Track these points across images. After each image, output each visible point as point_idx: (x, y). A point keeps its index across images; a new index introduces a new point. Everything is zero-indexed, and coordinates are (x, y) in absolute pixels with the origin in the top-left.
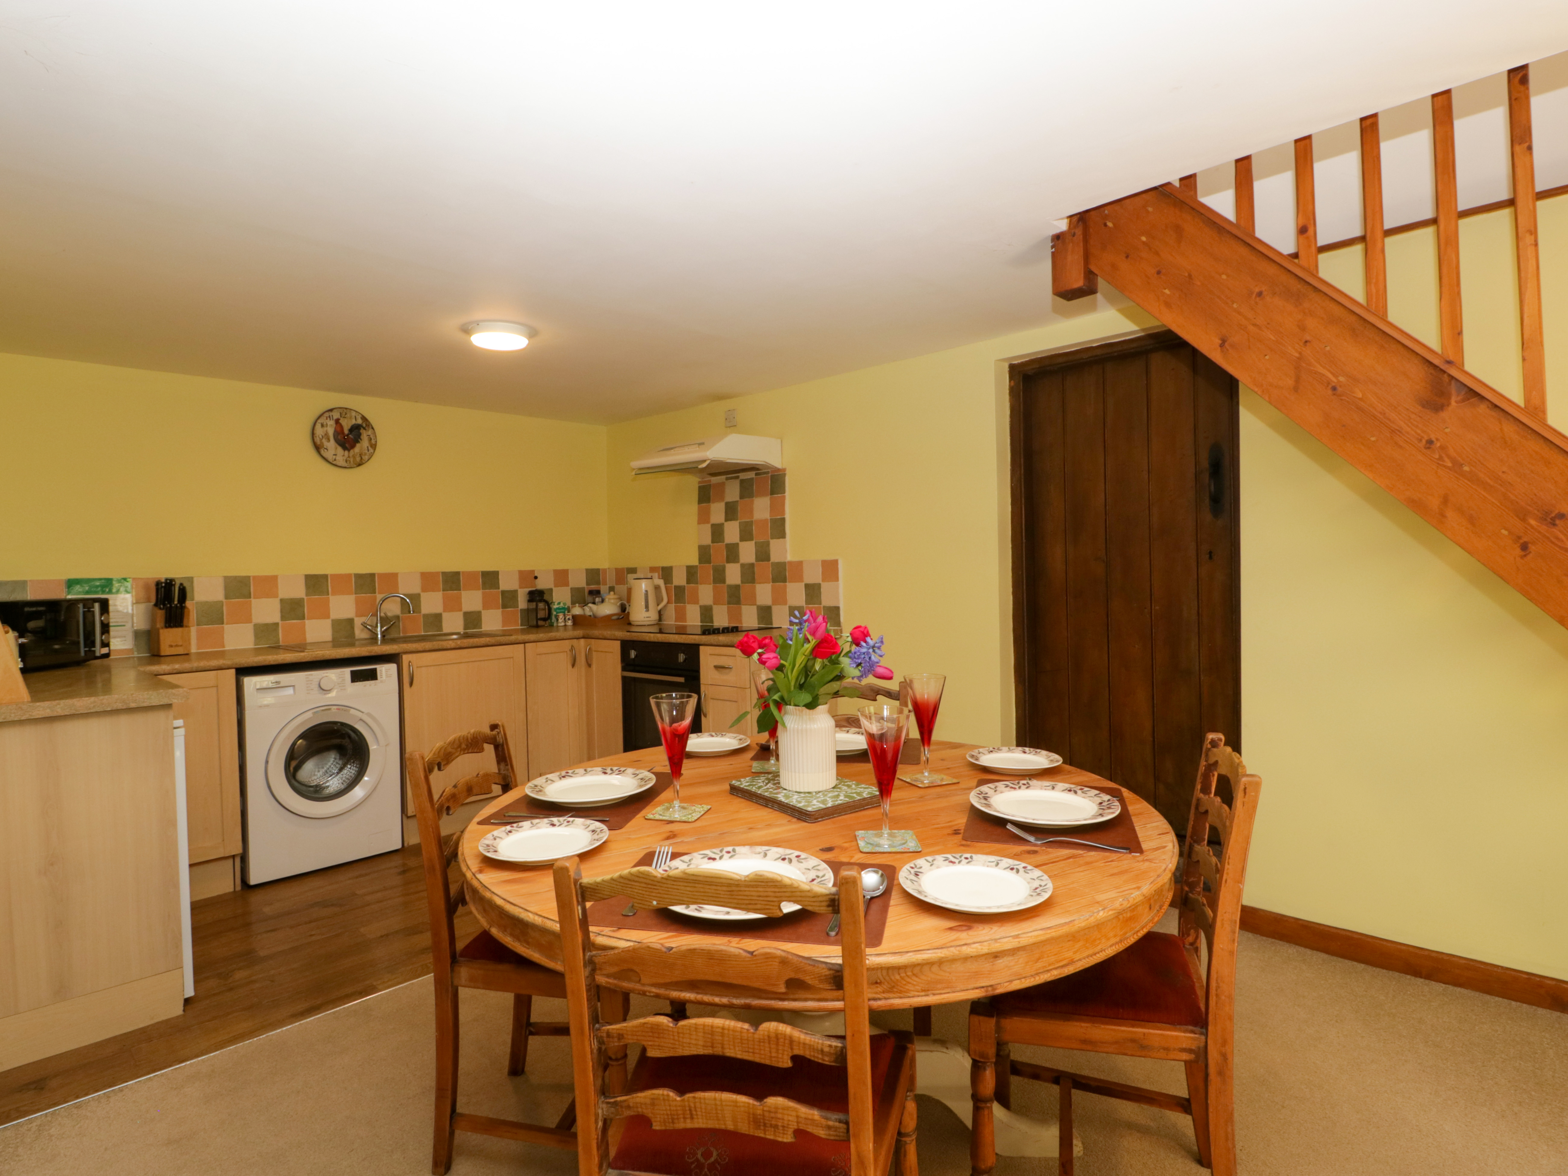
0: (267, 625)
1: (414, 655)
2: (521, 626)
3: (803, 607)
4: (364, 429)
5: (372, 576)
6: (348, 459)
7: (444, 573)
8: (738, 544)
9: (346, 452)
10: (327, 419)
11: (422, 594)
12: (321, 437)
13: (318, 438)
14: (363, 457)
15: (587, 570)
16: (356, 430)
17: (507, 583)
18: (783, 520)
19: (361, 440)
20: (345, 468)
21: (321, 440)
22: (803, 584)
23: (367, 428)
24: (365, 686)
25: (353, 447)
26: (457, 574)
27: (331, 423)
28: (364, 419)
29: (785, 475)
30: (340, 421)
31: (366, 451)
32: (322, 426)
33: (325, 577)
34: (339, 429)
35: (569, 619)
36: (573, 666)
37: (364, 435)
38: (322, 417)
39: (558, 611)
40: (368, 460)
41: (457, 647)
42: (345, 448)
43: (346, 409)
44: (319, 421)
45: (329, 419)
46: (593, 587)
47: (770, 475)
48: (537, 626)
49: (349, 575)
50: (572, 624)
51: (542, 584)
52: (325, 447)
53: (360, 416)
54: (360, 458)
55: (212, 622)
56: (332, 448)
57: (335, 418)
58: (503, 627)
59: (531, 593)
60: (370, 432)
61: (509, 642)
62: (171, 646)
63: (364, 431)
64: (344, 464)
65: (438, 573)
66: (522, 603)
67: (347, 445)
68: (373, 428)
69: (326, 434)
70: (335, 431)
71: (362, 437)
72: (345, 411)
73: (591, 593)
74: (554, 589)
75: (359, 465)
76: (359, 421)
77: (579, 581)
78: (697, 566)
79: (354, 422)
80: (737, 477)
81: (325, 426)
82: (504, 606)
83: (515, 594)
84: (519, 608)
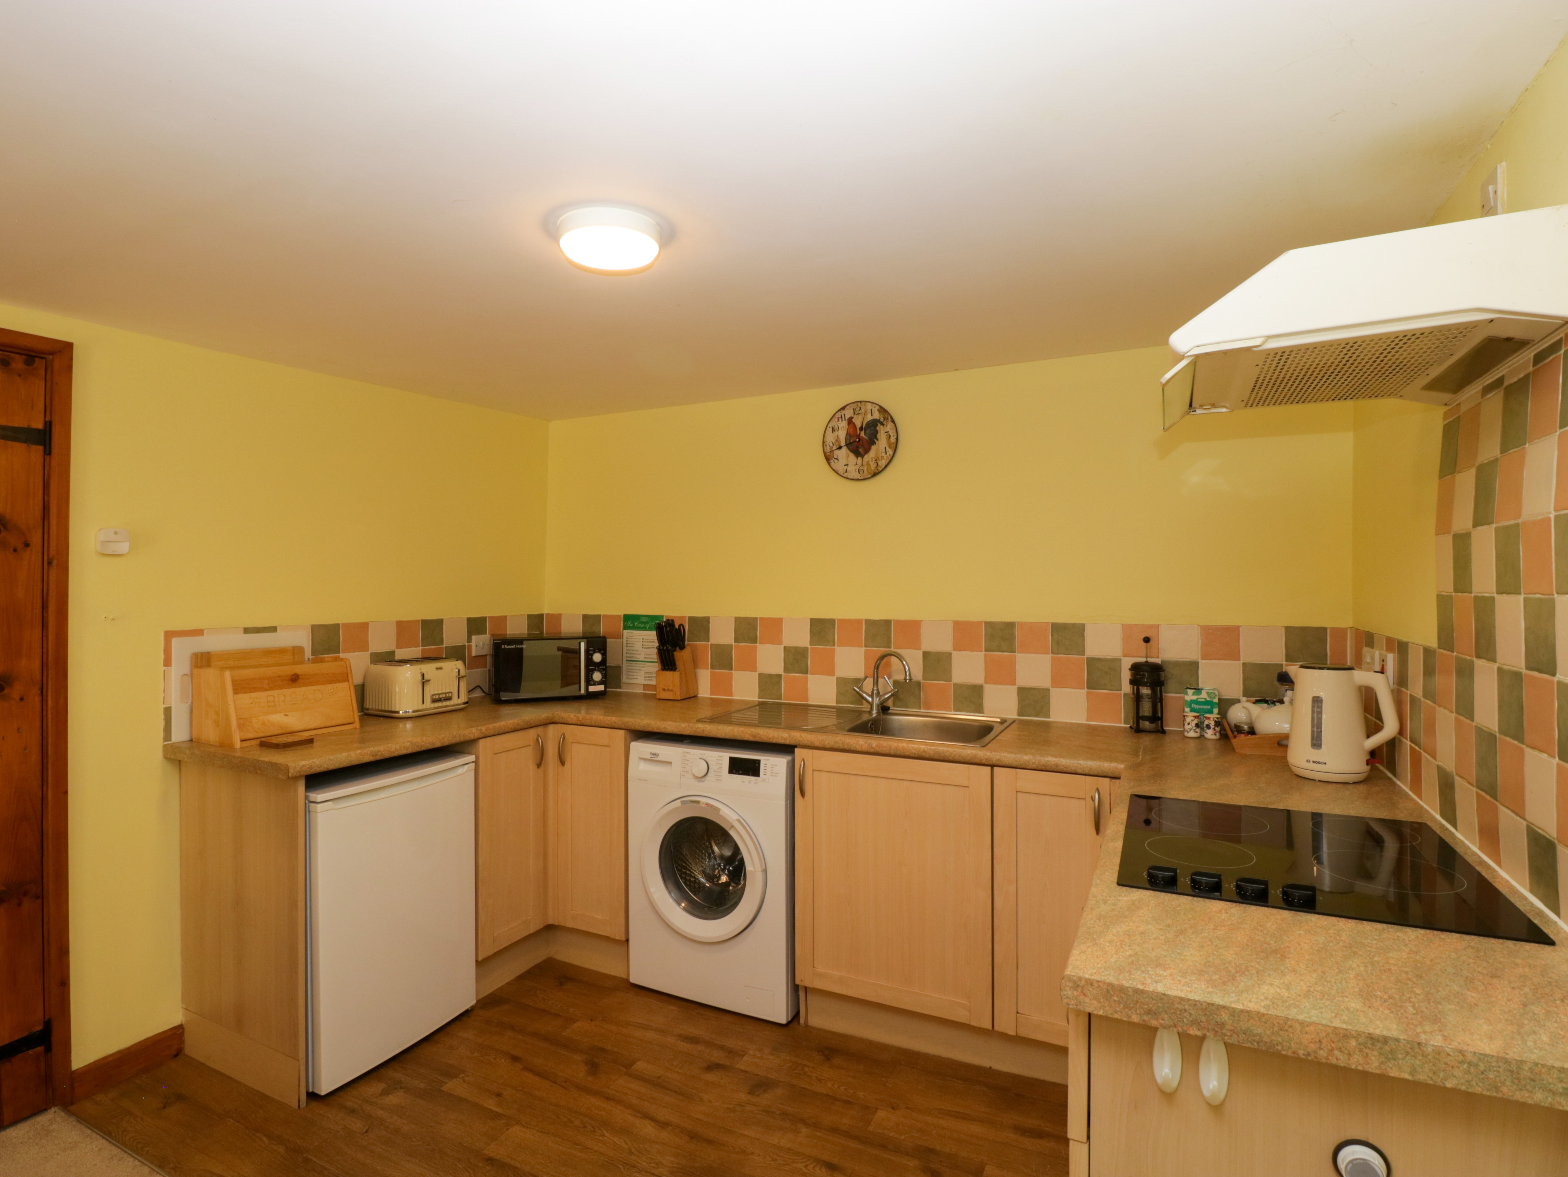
0: (770, 676)
2: (1125, 723)
4: (882, 424)
5: (887, 623)
6: (861, 468)
7: (988, 624)
8: (1493, 601)
9: (860, 459)
10: (838, 421)
11: (955, 654)
12: (831, 445)
13: (828, 446)
14: (879, 464)
15: (1289, 630)
16: (872, 427)
19: (877, 440)
20: (858, 480)
21: (831, 448)
23: (885, 423)
24: (743, 782)
25: (867, 451)
26: (1010, 625)
27: (844, 424)
28: (882, 410)
31: (884, 454)
32: (833, 430)
33: (831, 622)
34: (851, 431)
35: (1208, 727)
36: (1097, 829)
37: (882, 431)
38: (834, 419)
39: (1194, 706)
40: (886, 466)
41: (872, 751)
43: (861, 402)
44: (830, 425)
45: (840, 420)
49: (859, 622)
51: (1168, 651)
52: (836, 457)
53: (877, 407)
54: (875, 464)
56: (844, 457)
57: (847, 417)
59: (1136, 668)
60: (889, 427)
61: (961, 759)
62: (664, 690)
63: (882, 426)
64: (856, 475)
65: (980, 623)
66: (1124, 684)
67: (860, 450)
68: (893, 421)
69: (838, 440)
70: (848, 434)
71: (878, 436)
72: (858, 405)
73: (1277, 679)
74: (1202, 663)
75: (875, 475)
76: (877, 415)
78: (1437, 650)
79: (869, 418)
80: (1500, 381)
81: (836, 430)
82: (1092, 685)
83: (1113, 665)
84: (1122, 692)
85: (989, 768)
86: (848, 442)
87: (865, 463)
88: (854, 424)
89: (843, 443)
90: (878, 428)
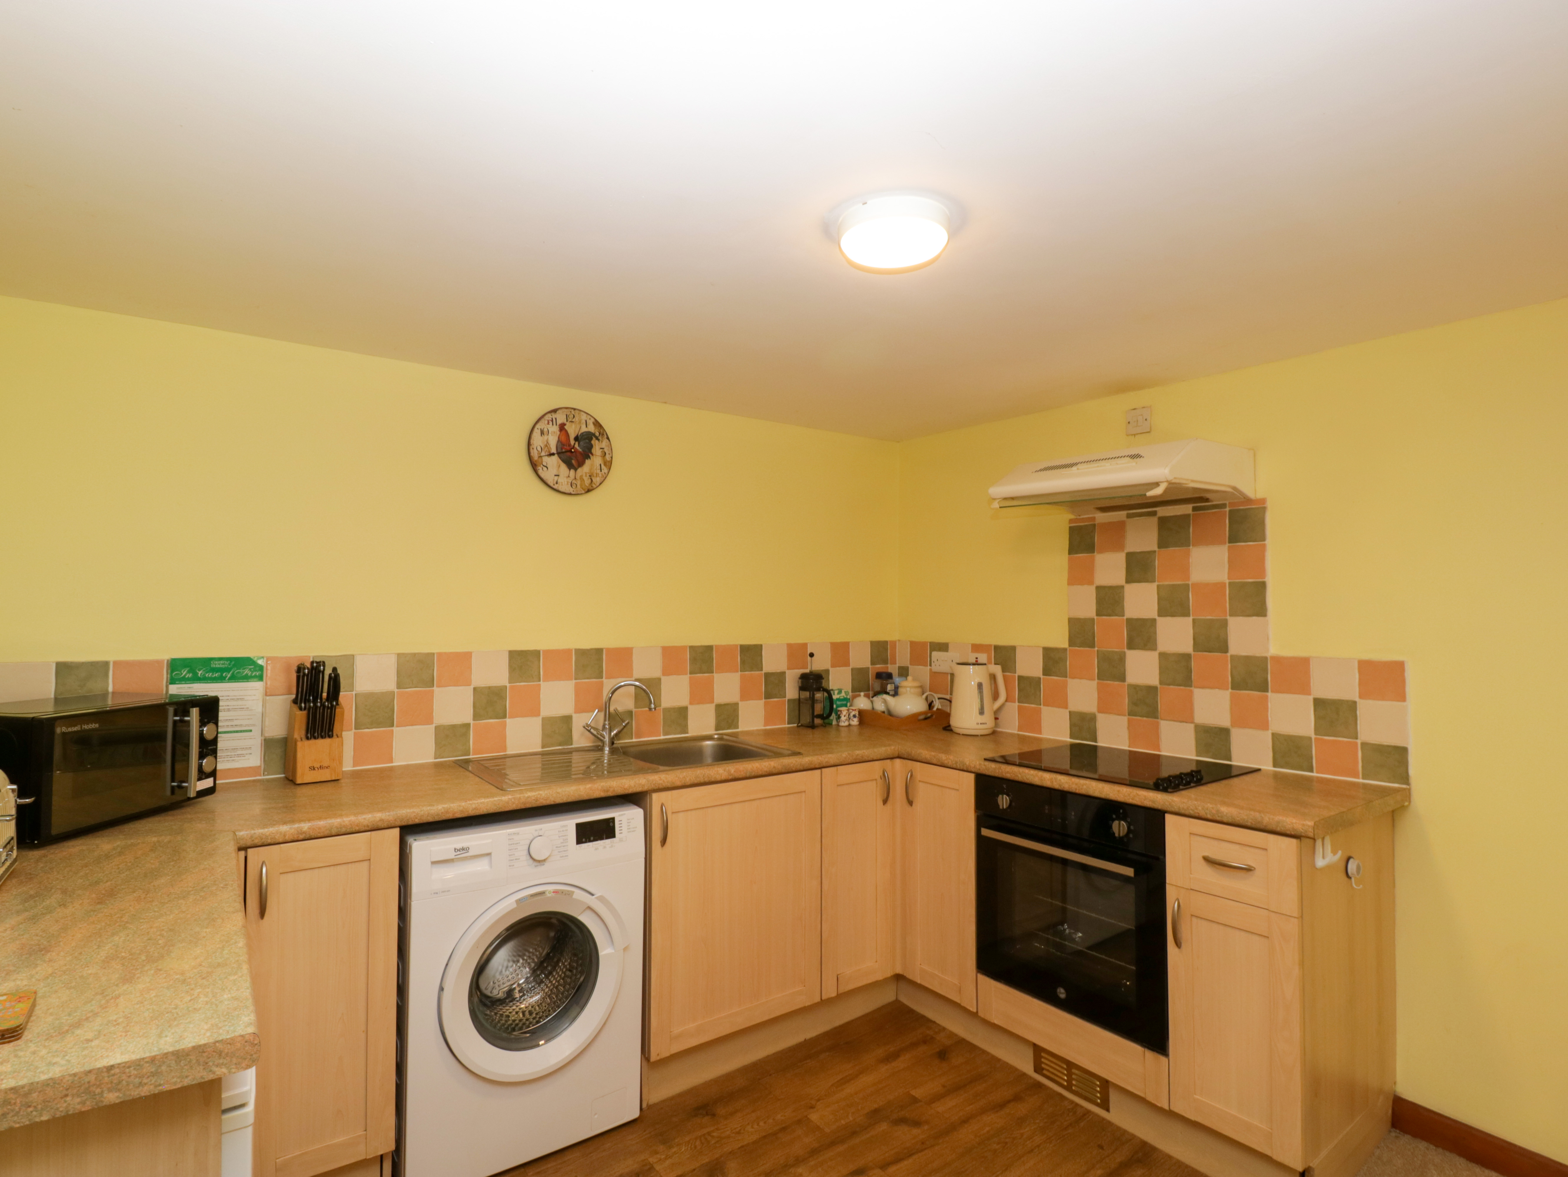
0: (454, 727)
1: (669, 793)
2: (789, 723)
3: (1309, 738)
4: (597, 439)
5: (599, 651)
6: (574, 481)
7: (691, 647)
8: (1152, 620)
9: (572, 471)
10: (548, 424)
11: (664, 679)
12: (539, 449)
13: (535, 450)
14: (593, 480)
15: (872, 643)
16: (586, 439)
17: (773, 662)
18: (1259, 585)
19: (592, 455)
20: (570, 494)
21: (539, 453)
22: (1310, 697)
23: (600, 438)
24: (596, 849)
25: (581, 464)
26: (709, 648)
27: (555, 429)
28: (597, 424)
29: (1263, 508)
30: (566, 427)
31: (599, 471)
32: (542, 433)
33: (536, 654)
34: (563, 438)
35: (854, 716)
36: (885, 801)
37: (597, 447)
38: (543, 420)
39: (839, 703)
40: (600, 484)
42: (570, 466)
43: (575, 409)
44: (538, 426)
45: (551, 423)
46: (880, 667)
47: (1230, 508)
48: (812, 726)
49: (569, 651)
50: (858, 723)
51: (818, 665)
52: (544, 464)
53: (593, 420)
54: (590, 480)
55: (377, 724)
56: (554, 466)
57: (559, 422)
58: (766, 724)
59: (804, 677)
60: (604, 444)
61: (802, 768)
62: (312, 769)
63: (597, 441)
64: (568, 489)
65: (683, 648)
66: (792, 691)
68: (608, 438)
69: (547, 445)
70: (559, 441)
71: (593, 451)
72: (572, 412)
73: (879, 676)
74: (831, 670)
75: (589, 491)
76: (591, 428)
77: (861, 659)
78: (1065, 650)
79: (584, 429)
80: (1153, 513)
81: (545, 433)
82: (768, 696)
83: (782, 677)
84: (787, 699)
86: (559, 450)
87: (578, 477)
88: (566, 431)
89: (554, 450)
90: (593, 442)
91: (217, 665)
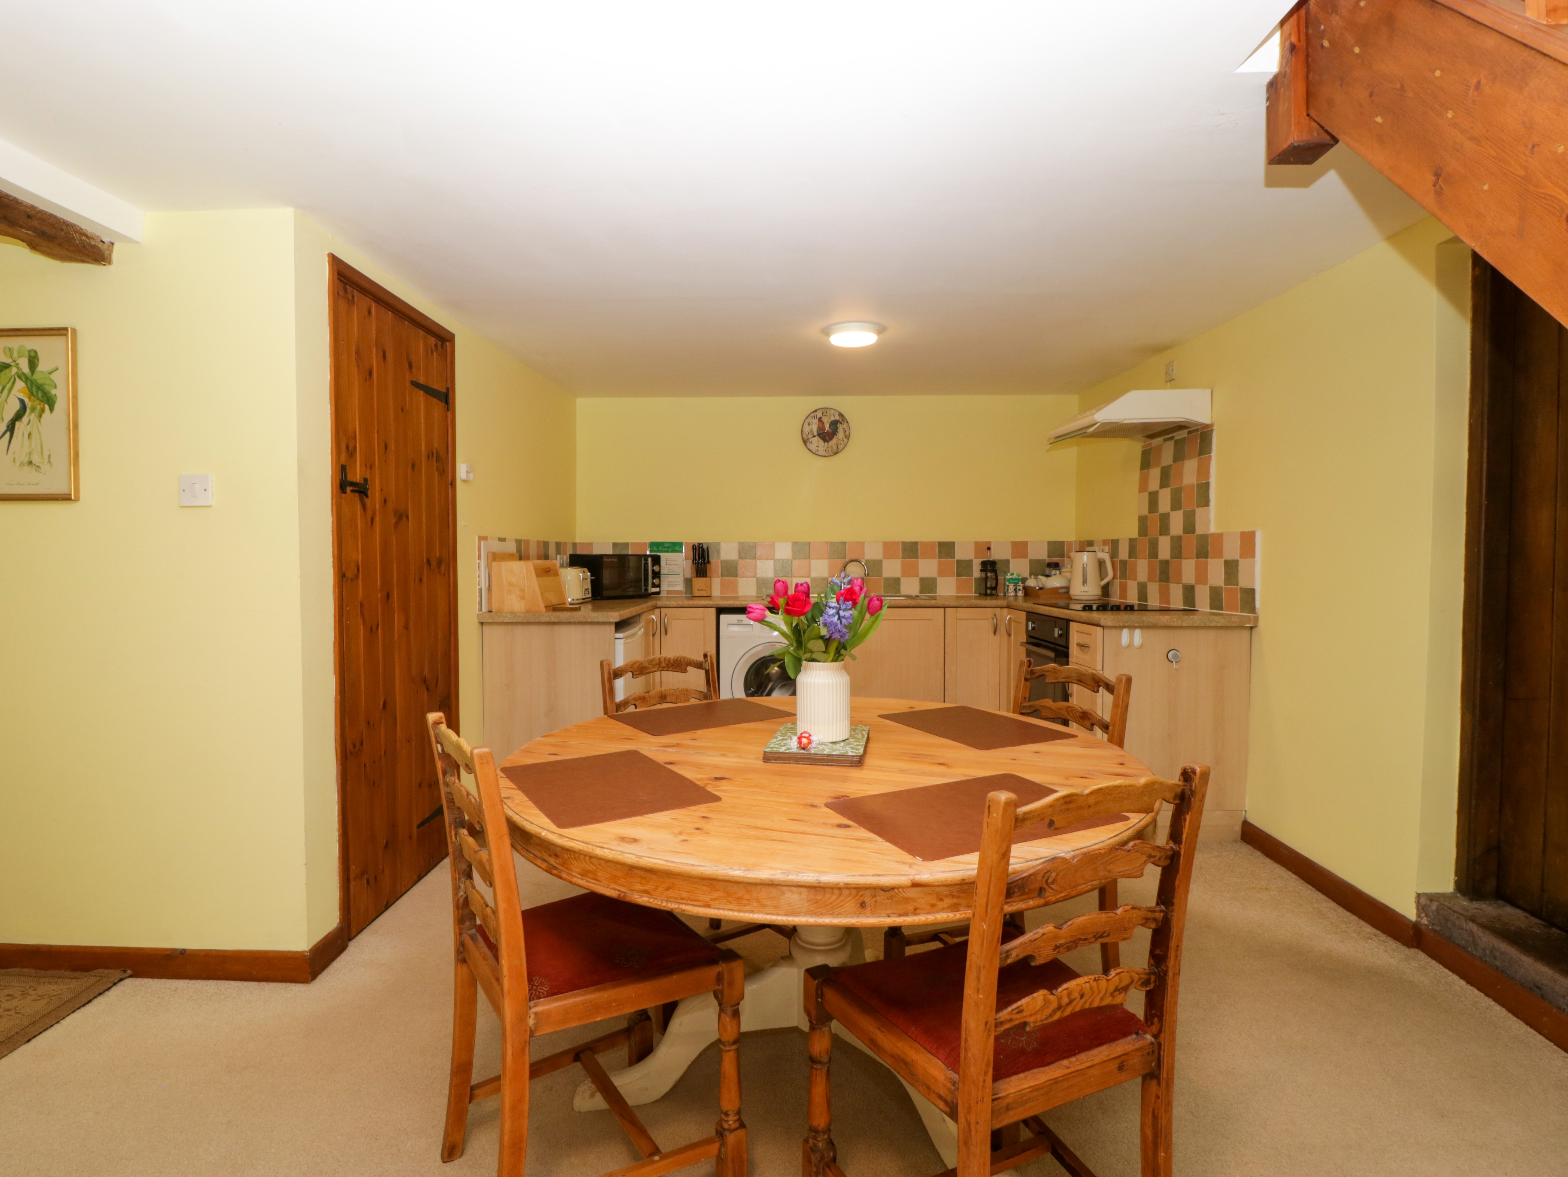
0: (766, 579)
2: (975, 593)
3: (1222, 587)
4: (841, 423)
5: (844, 542)
6: (827, 449)
7: (903, 543)
8: (1168, 514)
9: (826, 443)
11: (884, 561)
12: (807, 433)
13: (805, 434)
14: (839, 447)
15: (1049, 543)
16: (834, 424)
17: (963, 553)
18: (1207, 485)
19: (838, 433)
20: (825, 456)
21: (807, 436)
22: (1223, 560)
23: (843, 422)
25: (831, 439)
26: (916, 543)
27: (816, 421)
28: (841, 415)
29: (1212, 431)
30: (822, 419)
31: (842, 442)
32: (809, 424)
33: (808, 544)
34: (821, 425)
35: (1019, 590)
36: (995, 633)
37: (841, 428)
38: (809, 418)
39: (1011, 581)
40: (843, 449)
42: (825, 440)
43: (827, 408)
44: (806, 421)
45: (813, 418)
46: (1055, 560)
47: (1199, 432)
48: (986, 595)
49: (826, 543)
50: (1023, 595)
51: (996, 555)
52: (810, 441)
53: (838, 413)
54: (837, 448)
55: (731, 576)
56: (816, 442)
57: (818, 417)
58: (957, 593)
59: (984, 564)
60: (845, 425)
61: (929, 606)
62: (699, 590)
64: (824, 453)
65: (898, 543)
66: (977, 573)
67: (827, 438)
68: (847, 422)
69: (812, 431)
70: (818, 427)
71: (838, 430)
72: (825, 410)
73: (1050, 565)
74: (1011, 560)
75: (836, 453)
76: (837, 418)
77: (1041, 554)
78: (1137, 539)
79: (833, 419)
80: (1172, 438)
81: (811, 424)
82: (959, 574)
83: (969, 563)
84: (974, 578)
85: (943, 609)
86: (819, 433)
87: (829, 446)
88: (822, 421)
89: (815, 434)
90: (838, 425)
91: (666, 545)
